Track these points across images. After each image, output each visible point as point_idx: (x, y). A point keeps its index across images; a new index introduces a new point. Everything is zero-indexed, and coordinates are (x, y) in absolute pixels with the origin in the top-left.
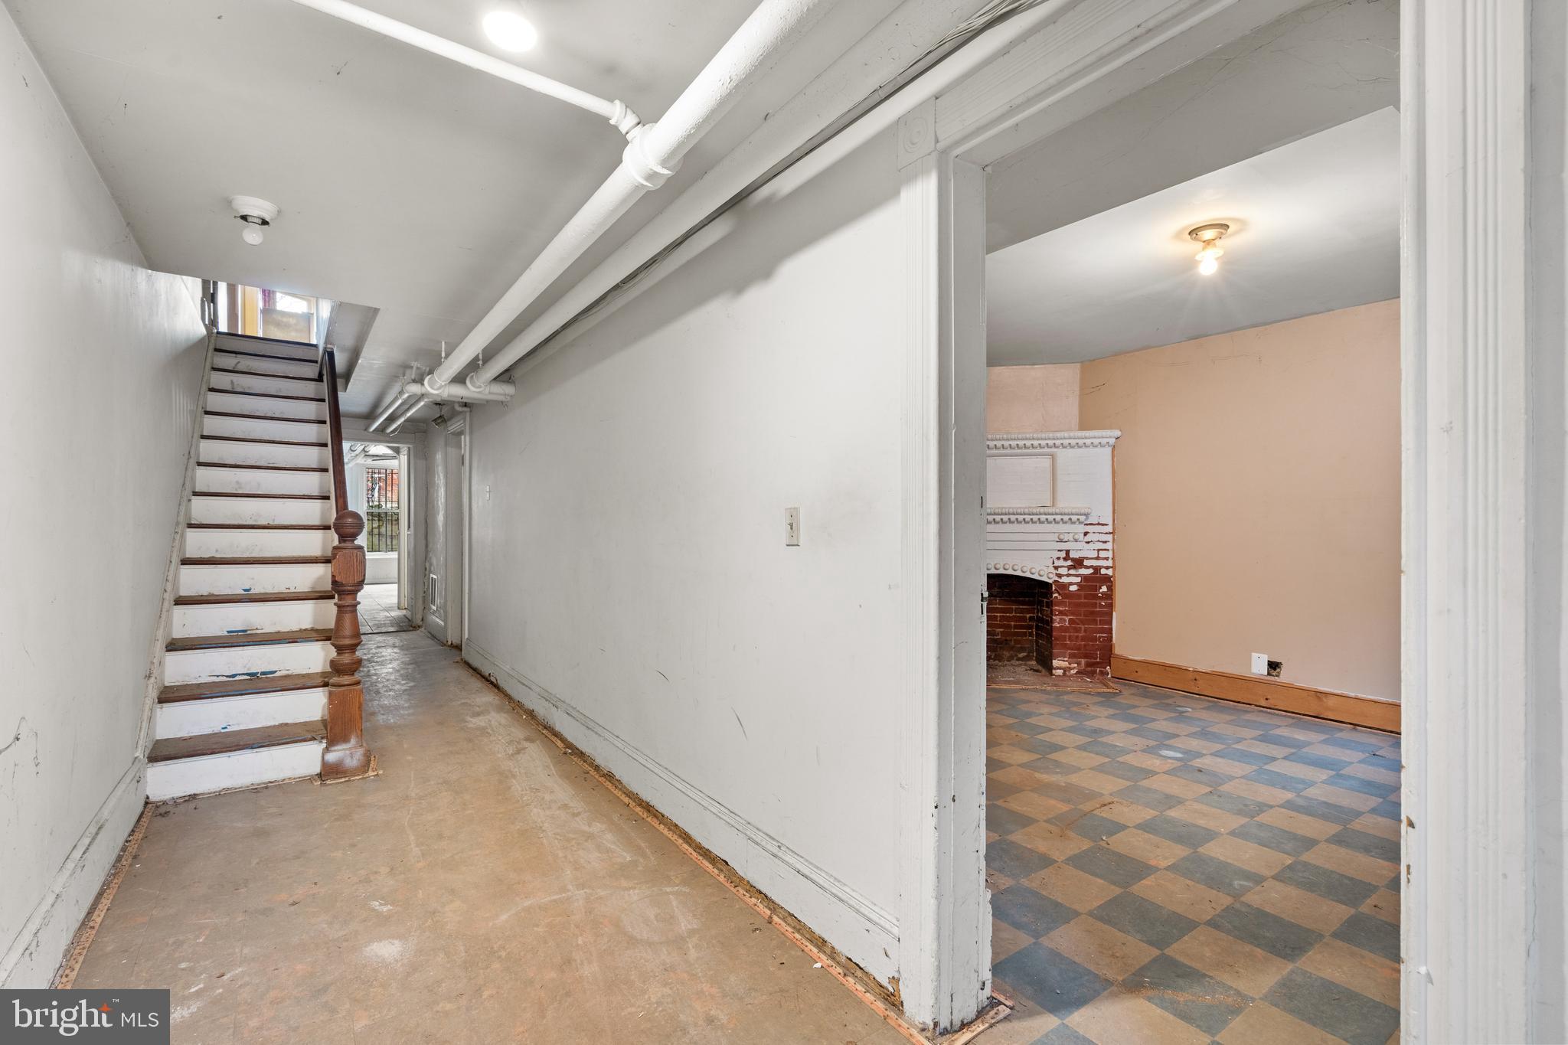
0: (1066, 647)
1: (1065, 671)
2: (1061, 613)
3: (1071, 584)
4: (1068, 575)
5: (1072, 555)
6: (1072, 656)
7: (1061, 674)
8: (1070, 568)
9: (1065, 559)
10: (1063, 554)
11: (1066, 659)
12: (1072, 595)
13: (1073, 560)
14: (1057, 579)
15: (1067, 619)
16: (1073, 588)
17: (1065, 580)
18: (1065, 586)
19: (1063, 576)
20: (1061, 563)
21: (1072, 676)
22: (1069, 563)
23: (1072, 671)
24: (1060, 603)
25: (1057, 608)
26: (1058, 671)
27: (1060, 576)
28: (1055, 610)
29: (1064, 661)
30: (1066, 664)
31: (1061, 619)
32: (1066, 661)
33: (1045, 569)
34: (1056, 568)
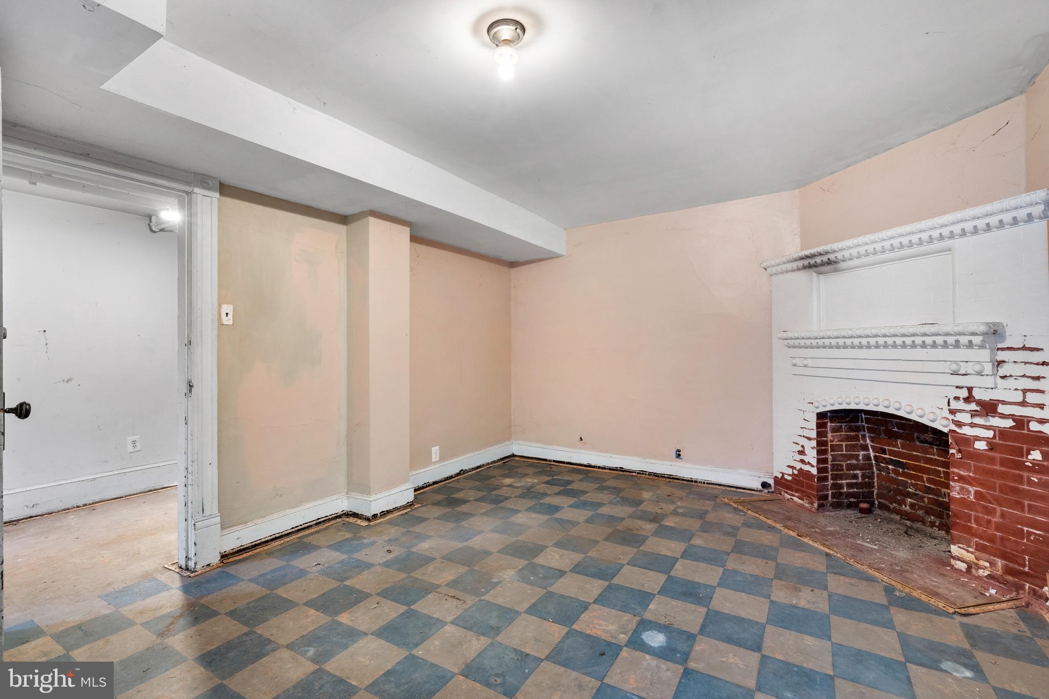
0: (968, 530)
1: (969, 567)
2: (962, 479)
3: (977, 438)
4: (973, 425)
5: (977, 394)
6: (980, 548)
7: (964, 570)
8: (974, 414)
9: (968, 400)
10: (964, 393)
11: (970, 549)
12: (977, 456)
13: (979, 403)
14: (954, 427)
15: (972, 490)
16: (981, 446)
17: (967, 431)
18: (967, 441)
19: (965, 425)
20: (961, 405)
21: (979, 578)
22: (973, 406)
23: (981, 571)
24: (959, 465)
25: (956, 470)
26: (959, 563)
27: (959, 424)
28: (953, 473)
29: (968, 551)
30: (971, 557)
31: (962, 488)
32: (972, 553)
33: (938, 411)
34: (952, 412)
